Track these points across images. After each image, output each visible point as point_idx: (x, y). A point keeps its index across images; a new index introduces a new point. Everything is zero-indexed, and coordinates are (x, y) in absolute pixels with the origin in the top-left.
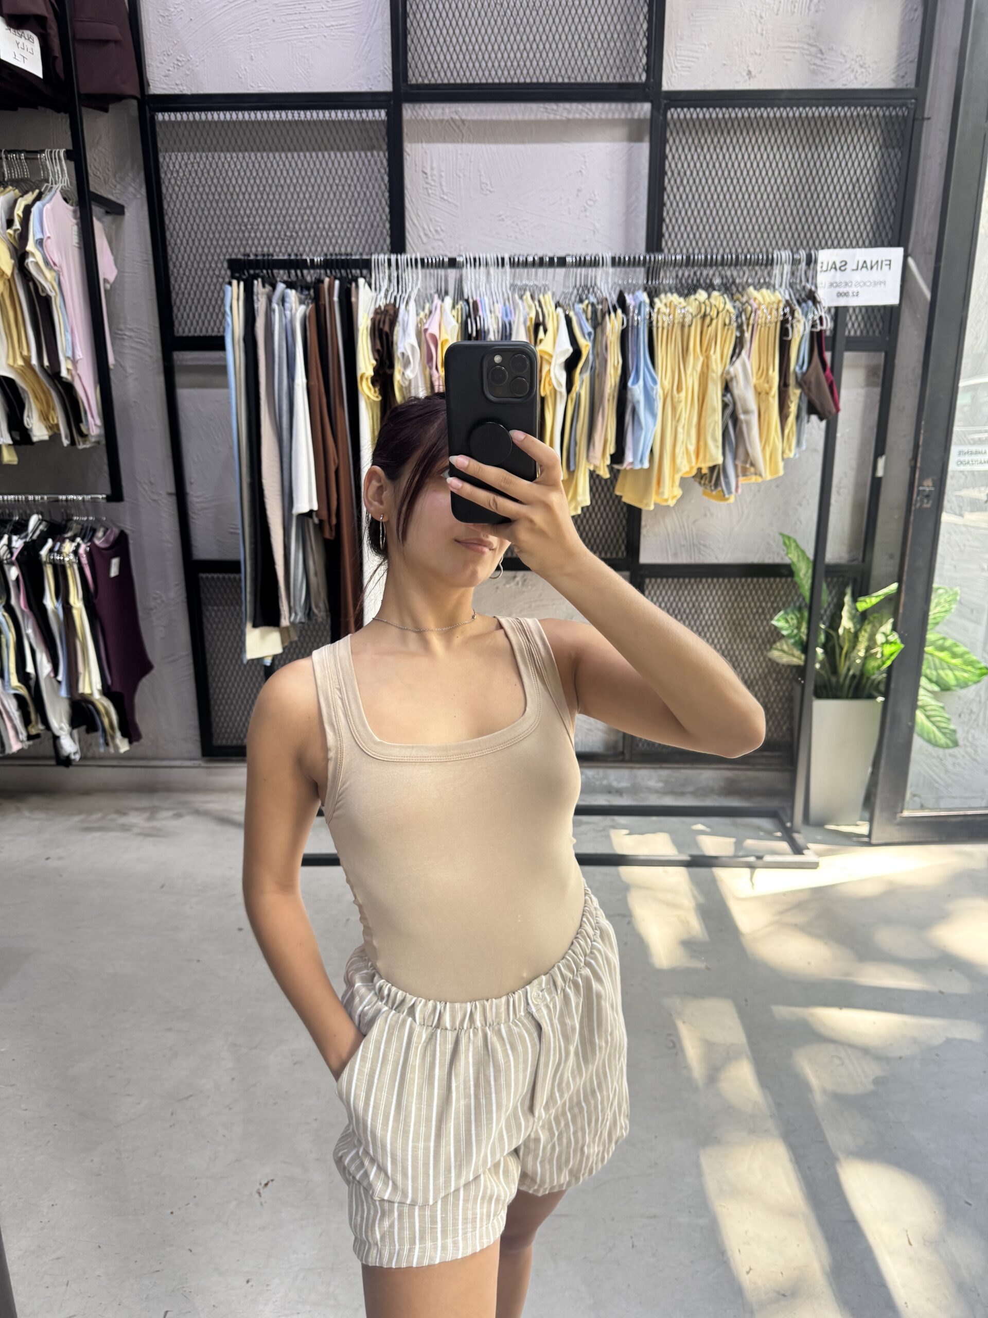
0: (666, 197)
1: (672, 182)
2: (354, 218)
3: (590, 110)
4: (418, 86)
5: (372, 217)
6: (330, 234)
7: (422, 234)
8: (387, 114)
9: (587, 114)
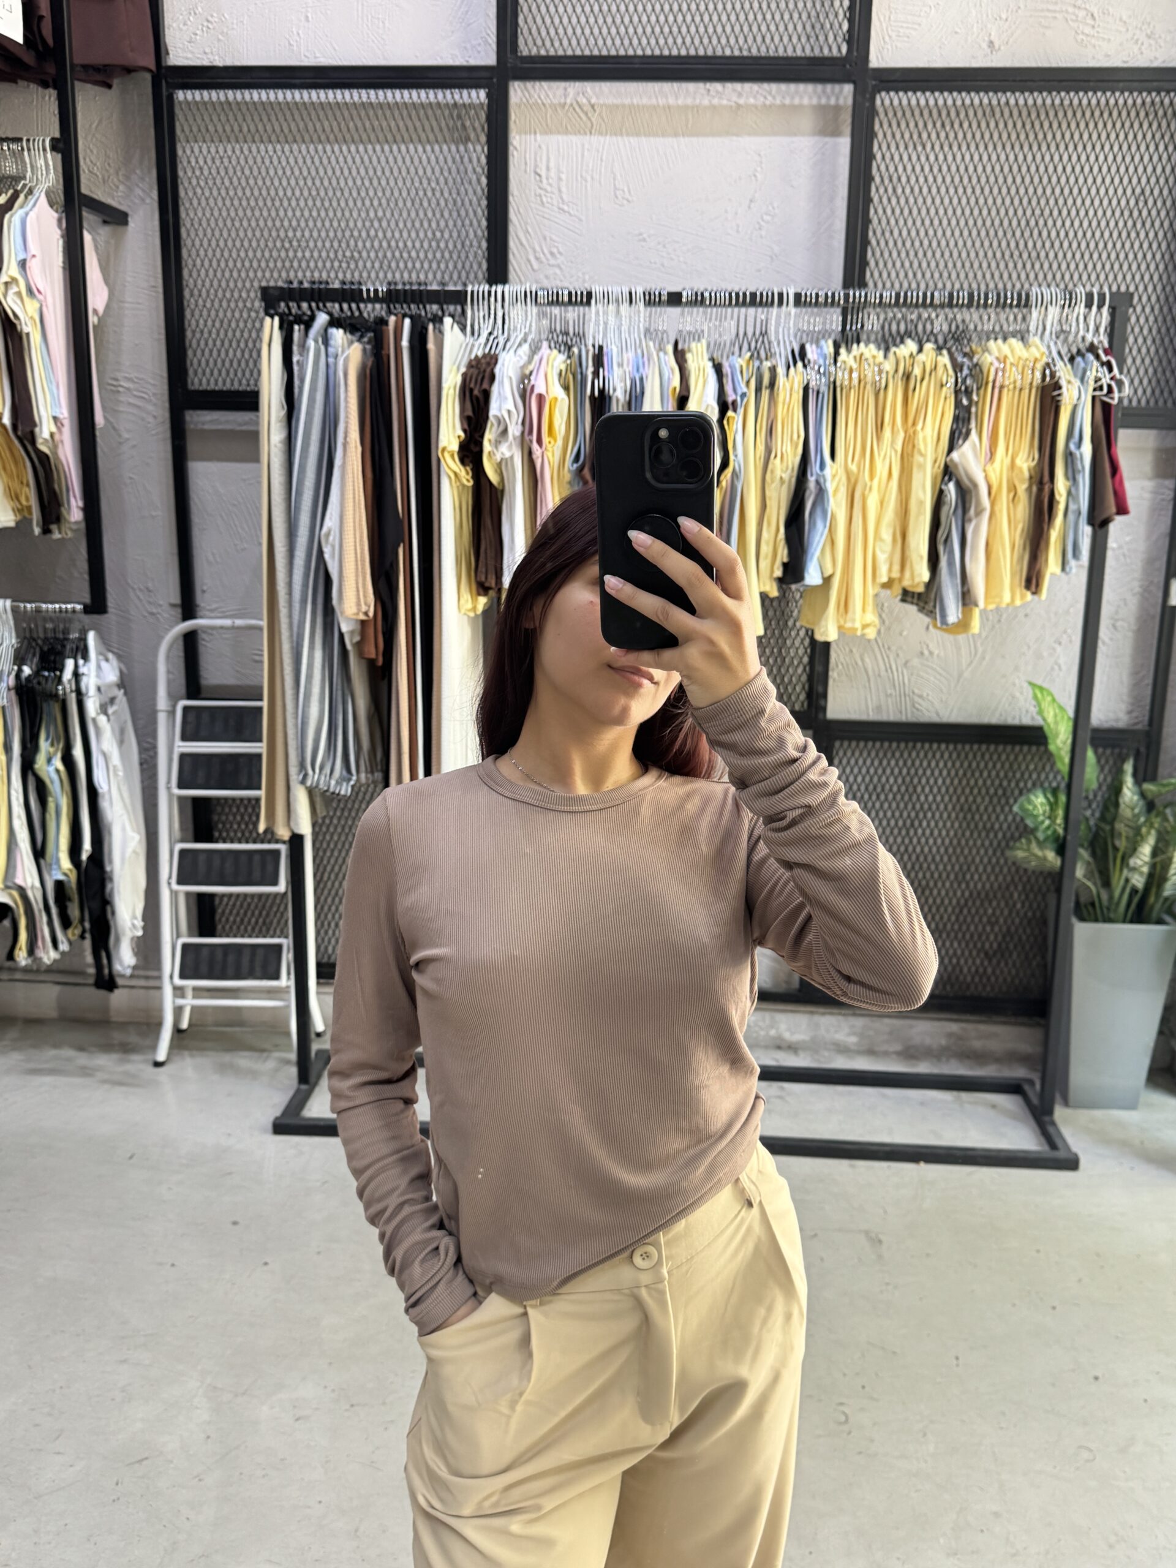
0: (872, 211)
1: (882, 190)
2: (438, 234)
3: (770, 93)
4: (531, 59)
5: (463, 233)
6: (405, 255)
7: (531, 257)
8: (488, 95)
9: (765, 98)
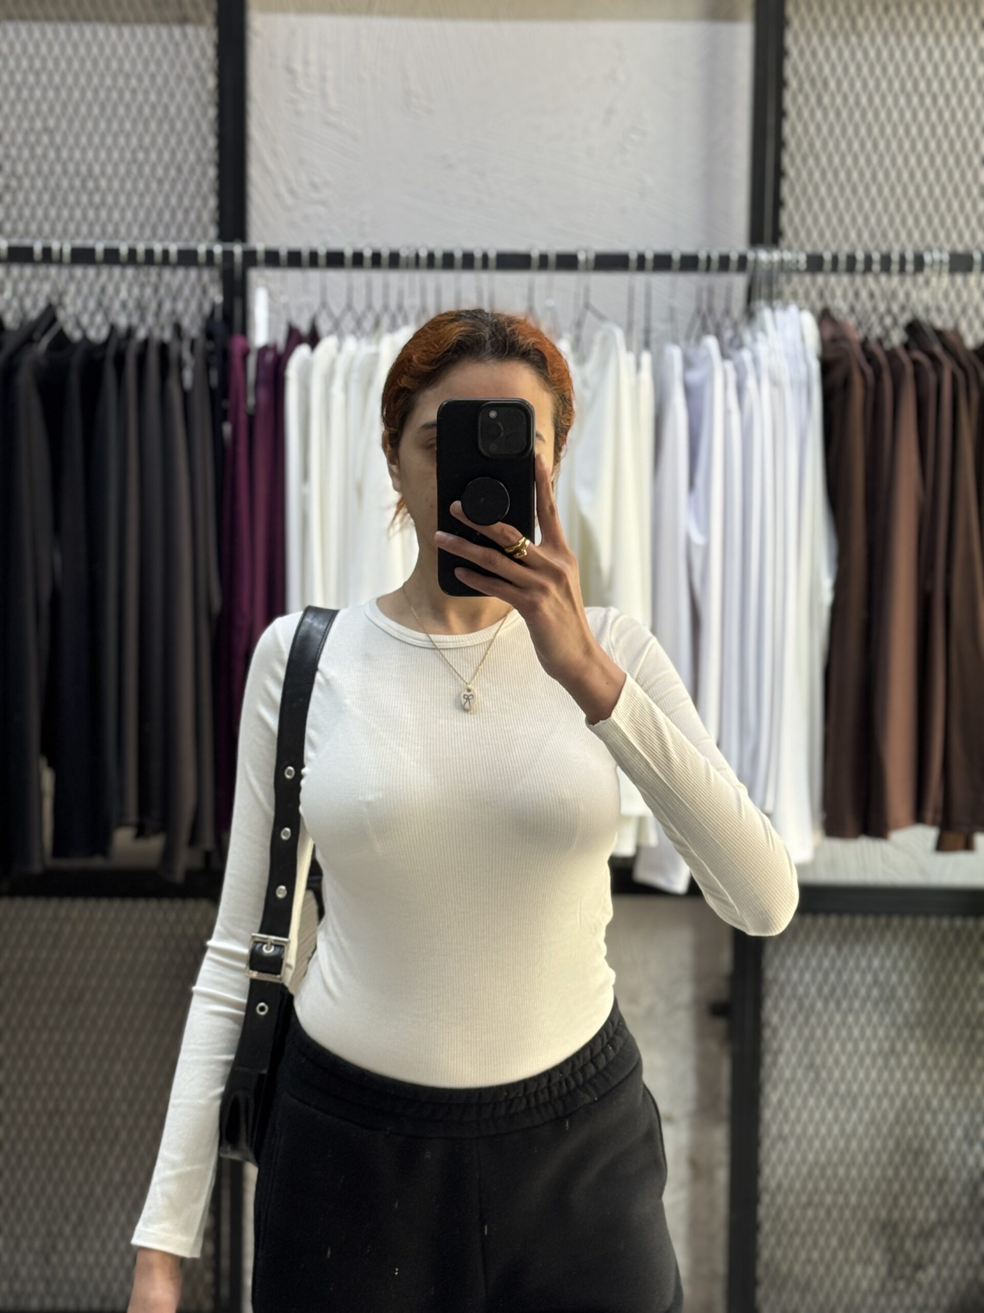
0: (787, 130)
1: (800, 100)
2: (141, 156)
5: (179, 156)
7: (282, 189)
